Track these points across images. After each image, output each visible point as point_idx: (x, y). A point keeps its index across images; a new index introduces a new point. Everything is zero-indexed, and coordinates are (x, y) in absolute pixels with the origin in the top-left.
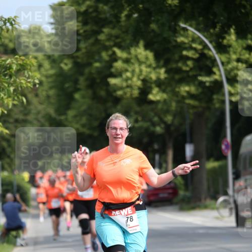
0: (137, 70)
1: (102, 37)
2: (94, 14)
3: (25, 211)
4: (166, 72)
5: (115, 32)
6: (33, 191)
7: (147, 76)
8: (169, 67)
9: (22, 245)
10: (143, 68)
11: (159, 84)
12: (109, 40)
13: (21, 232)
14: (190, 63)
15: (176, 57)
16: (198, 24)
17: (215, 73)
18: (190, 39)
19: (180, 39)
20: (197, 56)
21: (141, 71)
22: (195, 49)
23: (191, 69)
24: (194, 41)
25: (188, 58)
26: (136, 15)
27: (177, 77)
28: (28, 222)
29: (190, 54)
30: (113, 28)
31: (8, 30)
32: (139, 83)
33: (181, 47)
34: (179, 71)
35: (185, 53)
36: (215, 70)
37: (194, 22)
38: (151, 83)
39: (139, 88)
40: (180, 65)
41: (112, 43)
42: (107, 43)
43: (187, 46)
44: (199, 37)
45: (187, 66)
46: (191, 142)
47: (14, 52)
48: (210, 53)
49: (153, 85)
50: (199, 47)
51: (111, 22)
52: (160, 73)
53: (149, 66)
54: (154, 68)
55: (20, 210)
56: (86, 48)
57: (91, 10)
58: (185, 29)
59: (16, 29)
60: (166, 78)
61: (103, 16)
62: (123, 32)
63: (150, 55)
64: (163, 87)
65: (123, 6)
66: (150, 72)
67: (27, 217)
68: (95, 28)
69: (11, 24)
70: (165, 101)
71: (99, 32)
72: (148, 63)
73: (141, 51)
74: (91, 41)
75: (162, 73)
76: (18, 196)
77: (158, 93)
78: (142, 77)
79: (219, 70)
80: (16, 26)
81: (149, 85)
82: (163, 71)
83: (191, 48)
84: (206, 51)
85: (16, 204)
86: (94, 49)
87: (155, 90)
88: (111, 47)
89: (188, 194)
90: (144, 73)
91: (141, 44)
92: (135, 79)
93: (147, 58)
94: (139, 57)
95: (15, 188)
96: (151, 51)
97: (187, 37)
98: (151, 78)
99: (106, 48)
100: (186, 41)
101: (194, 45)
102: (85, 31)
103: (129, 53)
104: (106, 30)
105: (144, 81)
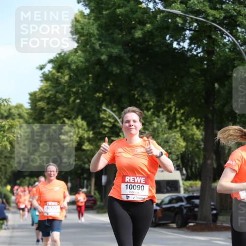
0: (77, 132)
1: (57, 112)
2: (54, 99)
3: (8, 209)
4: (93, 134)
5: (65, 109)
6: (13, 198)
7: (82, 135)
8: (95, 131)
9: (5, 229)
10: (80, 130)
11: (89, 140)
12: (61, 113)
13: (5, 222)
14: (107, 129)
15: (99, 125)
16: (112, 108)
17: (120, 136)
18: (107, 116)
19: (102, 116)
20: (111, 126)
21: (79, 132)
22: (110, 122)
23: (107, 133)
24: (109, 117)
25: (105, 127)
26: (78, 101)
27: (99, 137)
28: (9, 216)
29: (107, 124)
30: (64, 107)
31: (4, 105)
32: (77, 139)
33: (102, 120)
34: (100, 133)
35: (104, 123)
36: (121, 134)
37: (110, 107)
38: (84, 140)
39: (77, 142)
40: (101, 130)
41: (63, 116)
42: (60, 116)
43: (106, 119)
44: (113, 115)
45: (105, 131)
46: (106, 174)
47: (7, 118)
48: (119, 125)
49: (85, 141)
50: (112, 121)
51: (63, 104)
52: (89, 134)
53: (84, 130)
54: (87, 131)
55: (5, 208)
56: (48, 117)
57: (52, 96)
58: (105, 111)
59: (9, 105)
60: (93, 137)
61: (59, 100)
62: (70, 110)
63: (85, 123)
64: (91, 142)
65: (70, 95)
66: (84, 133)
67: (9, 213)
68: (54, 107)
69: (6, 102)
70: (92, 150)
71: (56, 109)
72: (83, 128)
73: (79, 121)
74: (51, 113)
75: (91, 134)
76: (4, 201)
77: (88, 145)
78: (79, 136)
79: (123, 134)
80: (9, 103)
81: (83, 140)
82: (91, 133)
83: (108, 121)
84: (116, 123)
85: (3, 205)
86: (53, 118)
87: (87, 144)
88: (62, 118)
89: (102, 204)
90: (81, 134)
91: (80, 117)
92: (75, 136)
93: (83, 125)
94: (78, 124)
95: (3, 196)
96: (85, 121)
97: (106, 115)
98: (84, 137)
99: (59, 118)
100: (105, 117)
101: (109, 120)
102: (48, 108)
103: (73, 122)
104: (60, 108)
105: (81, 138)
